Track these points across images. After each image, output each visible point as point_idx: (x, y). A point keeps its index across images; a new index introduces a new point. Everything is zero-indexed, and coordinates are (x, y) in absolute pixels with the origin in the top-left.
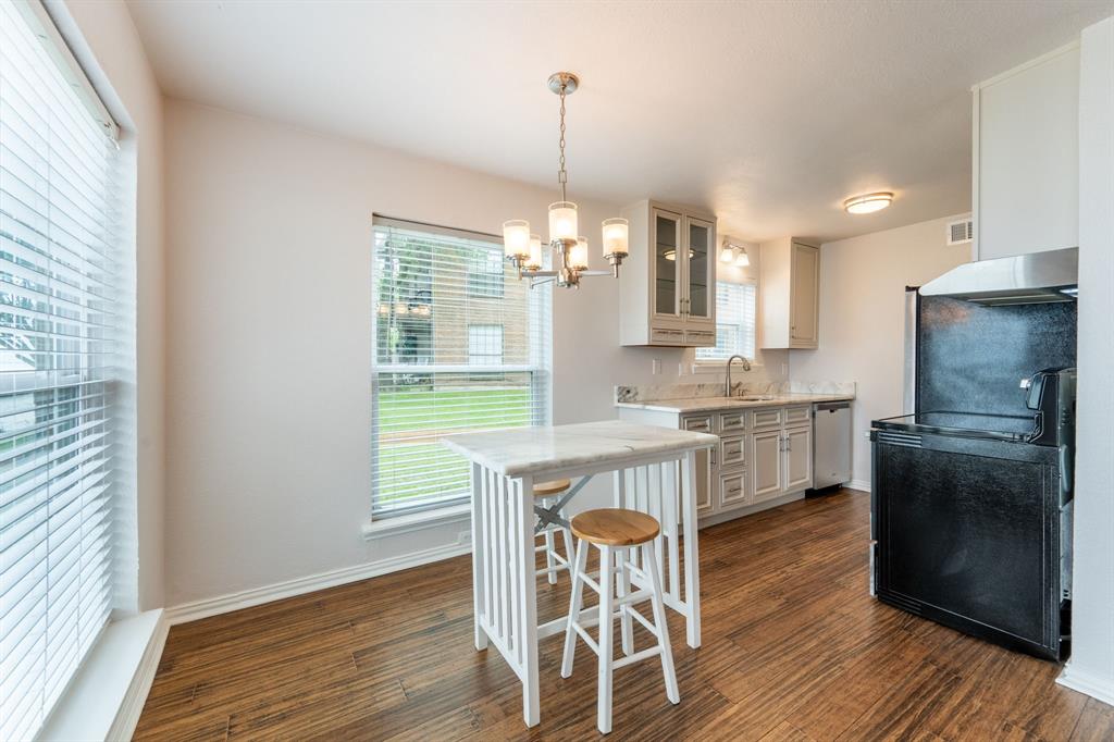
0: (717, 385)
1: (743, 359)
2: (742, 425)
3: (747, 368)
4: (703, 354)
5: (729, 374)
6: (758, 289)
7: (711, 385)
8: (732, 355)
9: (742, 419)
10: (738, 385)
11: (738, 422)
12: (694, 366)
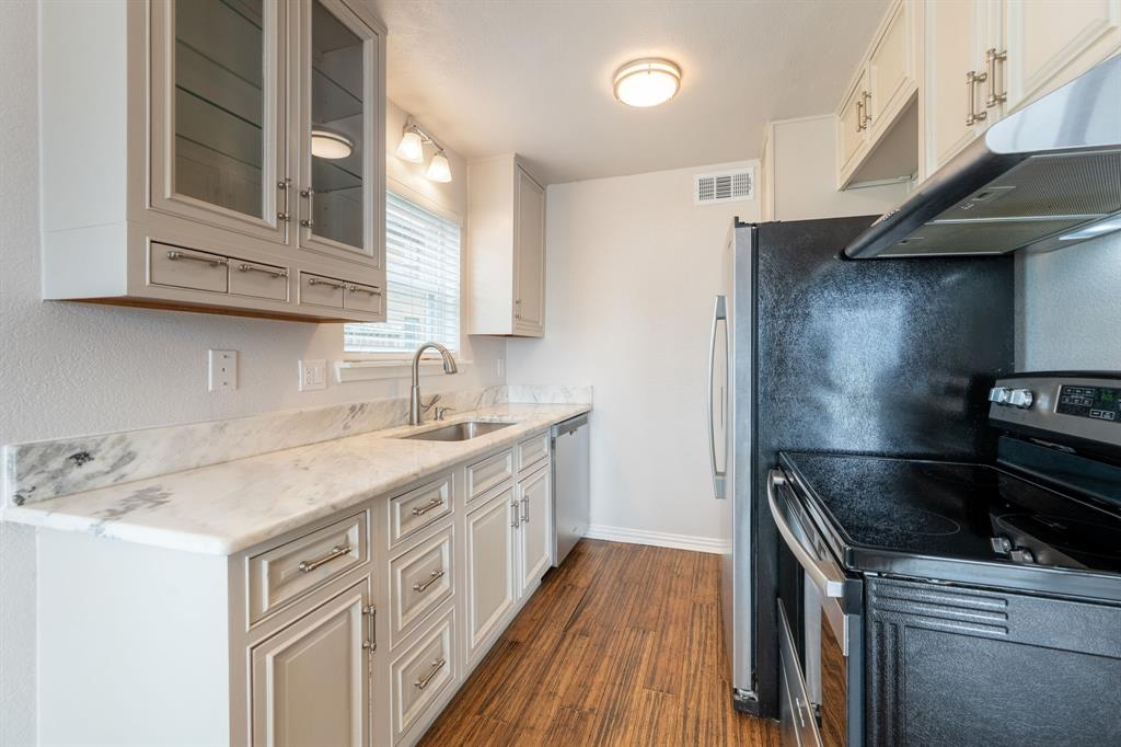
0: (394, 403)
1: (443, 351)
2: (445, 507)
3: (450, 368)
4: (359, 339)
5: (416, 380)
6: (465, 232)
7: (381, 404)
8: (423, 343)
9: (444, 490)
10: (435, 400)
11: (437, 503)
12: (339, 365)
